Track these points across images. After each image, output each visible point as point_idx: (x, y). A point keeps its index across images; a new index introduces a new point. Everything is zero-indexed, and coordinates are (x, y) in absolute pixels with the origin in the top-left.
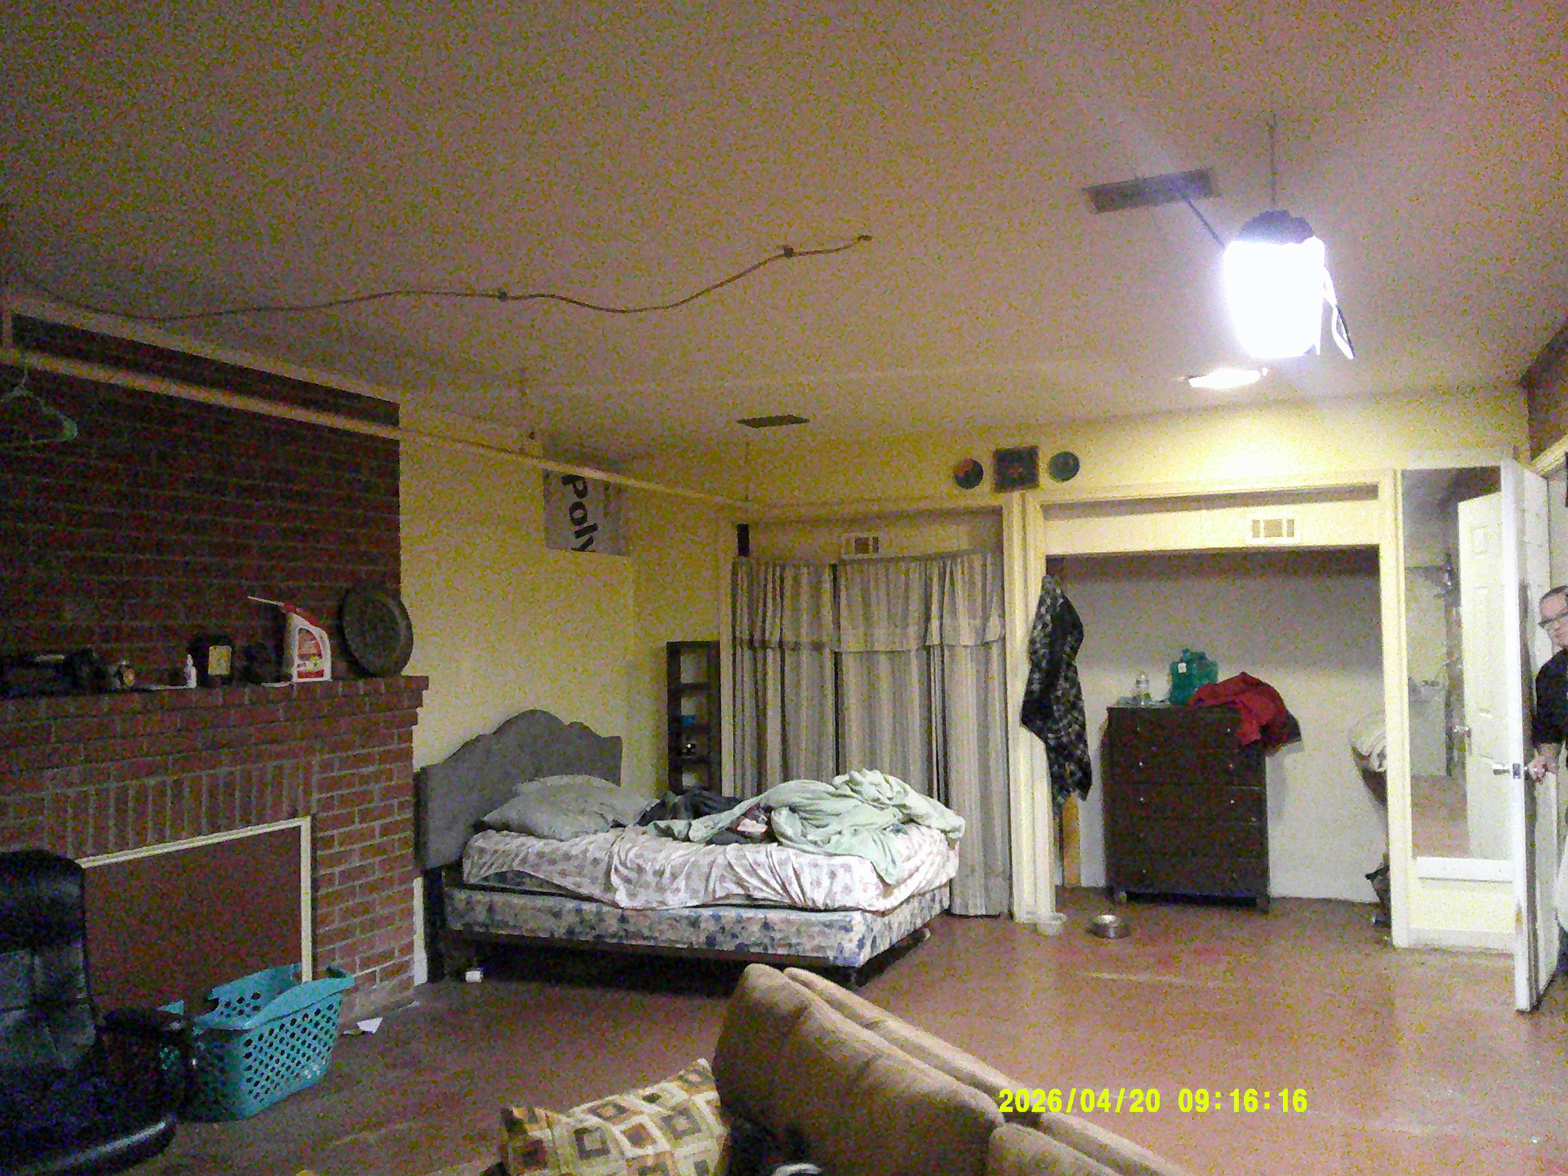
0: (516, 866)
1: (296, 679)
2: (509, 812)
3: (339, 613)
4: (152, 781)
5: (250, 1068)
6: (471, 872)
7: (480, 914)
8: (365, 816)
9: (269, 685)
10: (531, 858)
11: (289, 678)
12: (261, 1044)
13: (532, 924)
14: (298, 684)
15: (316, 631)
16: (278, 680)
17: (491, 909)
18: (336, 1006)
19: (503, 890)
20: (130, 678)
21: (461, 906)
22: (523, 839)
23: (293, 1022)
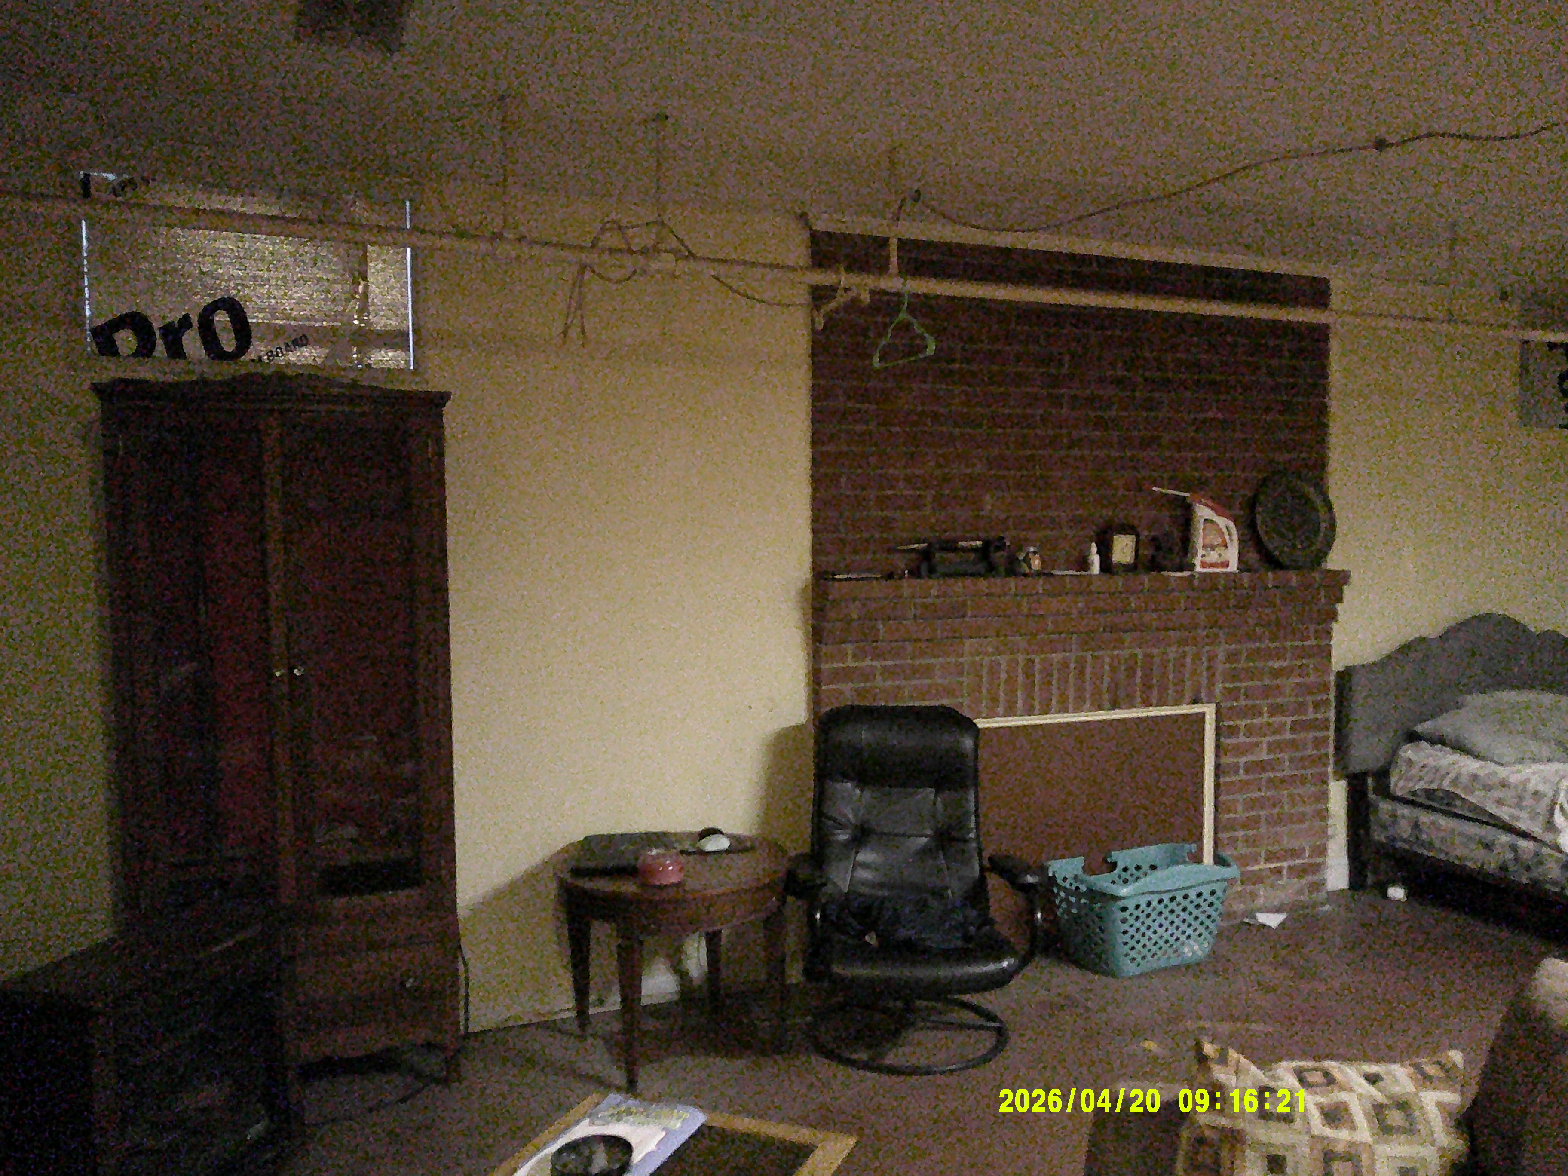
0: (1446, 785)
1: (1198, 569)
2: (1445, 724)
3: (1252, 504)
4: (1057, 657)
5: (1125, 932)
6: (1398, 784)
7: (1404, 830)
8: (1275, 710)
9: (1172, 574)
10: (1464, 779)
11: (1192, 567)
12: (1137, 913)
13: (1459, 852)
14: (1200, 573)
15: (1222, 522)
16: (1181, 569)
17: (1416, 825)
18: (1219, 893)
19: (1428, 808)
20: (1036, 563)
21: (1385, 817)
22: (1457, 757)
23: (1173, 899)
